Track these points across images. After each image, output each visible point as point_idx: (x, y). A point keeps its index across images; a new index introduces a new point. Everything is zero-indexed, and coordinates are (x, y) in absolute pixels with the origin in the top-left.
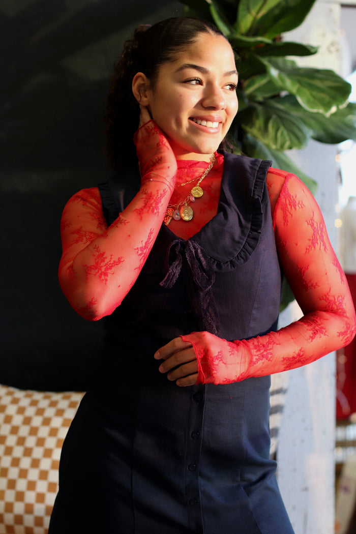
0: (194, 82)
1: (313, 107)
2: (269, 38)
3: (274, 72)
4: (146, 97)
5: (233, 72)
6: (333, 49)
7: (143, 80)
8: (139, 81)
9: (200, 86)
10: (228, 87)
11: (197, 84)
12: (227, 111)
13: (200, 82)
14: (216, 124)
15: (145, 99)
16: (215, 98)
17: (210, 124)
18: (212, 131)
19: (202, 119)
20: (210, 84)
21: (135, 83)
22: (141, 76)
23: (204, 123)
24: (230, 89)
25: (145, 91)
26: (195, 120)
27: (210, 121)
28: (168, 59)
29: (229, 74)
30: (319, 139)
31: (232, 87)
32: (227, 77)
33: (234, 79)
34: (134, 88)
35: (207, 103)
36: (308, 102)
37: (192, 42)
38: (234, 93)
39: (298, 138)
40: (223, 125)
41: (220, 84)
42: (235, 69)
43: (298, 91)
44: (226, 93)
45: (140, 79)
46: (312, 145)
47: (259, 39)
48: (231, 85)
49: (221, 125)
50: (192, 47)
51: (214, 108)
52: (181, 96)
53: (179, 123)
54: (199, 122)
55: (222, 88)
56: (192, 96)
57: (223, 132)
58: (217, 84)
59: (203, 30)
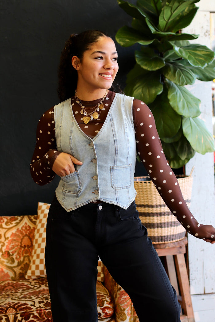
0: (100, 58)
1: (196, 65)
2: (174, 32)
3: (177, 49)
4: (78, 66)
5: (116, 53)
6: (207, 34)
7: (76, 59)
8: (75, 60)
9: (102, 60)
10: (114, 59)
11: (101, 59)
12: (114, 70)
13: (102, 58)
14: (110, 76)
15: (78, 67)
16: (109, 64)
17: (107, 76)
18: (108, 79)
19: (104, 74)
20: (106, 59)
21: (73, 60)
22: (75, 58)
23: (105, 76)
24: (115, 60)
25: (78, 64)
26: (101, 74)
27: (108, 74)
28: (88, 49)
29: (114, 54)
30: (201, 79)
31: (116, 59)
32: (113, 55)
33: (116, 56)
34: (73, 63)
35: (106, 67)
36: (194, 62)
37: (97, 41)
38: (116, 62)
39: (190, 79)
40: (113, 76)
41: (110, 58)
42: (116, 51)
43: (189, 57)
44: (113, 62)
45: (75, 59)
46: (197, 82)
47: (170, 33)
48: (115, 58)
49: (112, 76)
50: (98, 43)
51: (109, 69)
52: (94, 65)
53: (94, 76)
54: (103, 75)
55: (111, 60)
56: (99, 64)
57: (113, 79)
58: (109, 58)
59: (101, 35)
